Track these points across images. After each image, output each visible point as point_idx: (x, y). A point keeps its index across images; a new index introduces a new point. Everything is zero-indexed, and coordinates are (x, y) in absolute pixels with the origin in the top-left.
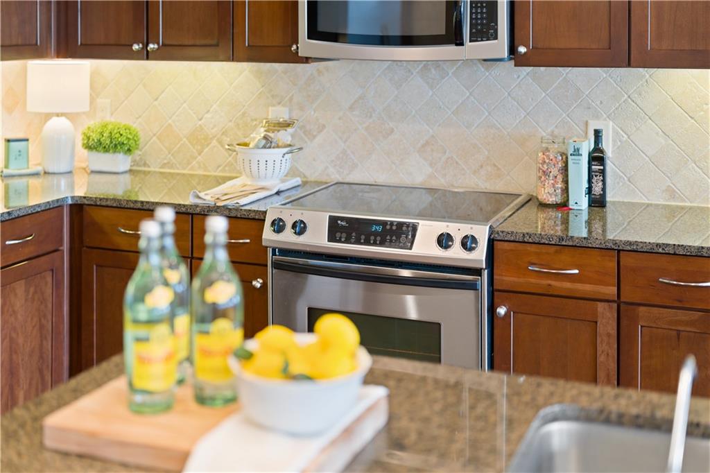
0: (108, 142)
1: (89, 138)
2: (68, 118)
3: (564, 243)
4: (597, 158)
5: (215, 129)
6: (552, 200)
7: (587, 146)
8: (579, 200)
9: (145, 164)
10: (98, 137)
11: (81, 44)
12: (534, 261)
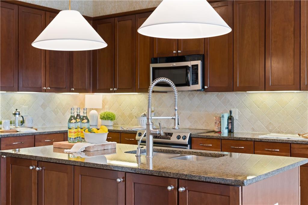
0: (106, 117)
1: (101, 116)
2: (96, 110)
3: (208, 137)
5: (135, 114)
9: (117, 124)
10: (104, 115)
11: (98, 89)
12: (201, 143)
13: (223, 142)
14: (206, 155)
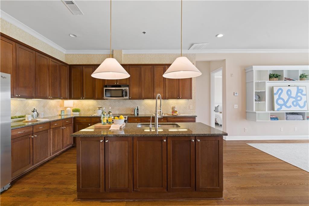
2: (70, 108)
4: (138, 109)
5: (91, 109)
6: (133, 114)
7: (137, 108)
8: (136, 114)
9: (81, 114)
10: (75, 110)
11: (73, 98)
13: (142, 118)
14: (163, 124)
